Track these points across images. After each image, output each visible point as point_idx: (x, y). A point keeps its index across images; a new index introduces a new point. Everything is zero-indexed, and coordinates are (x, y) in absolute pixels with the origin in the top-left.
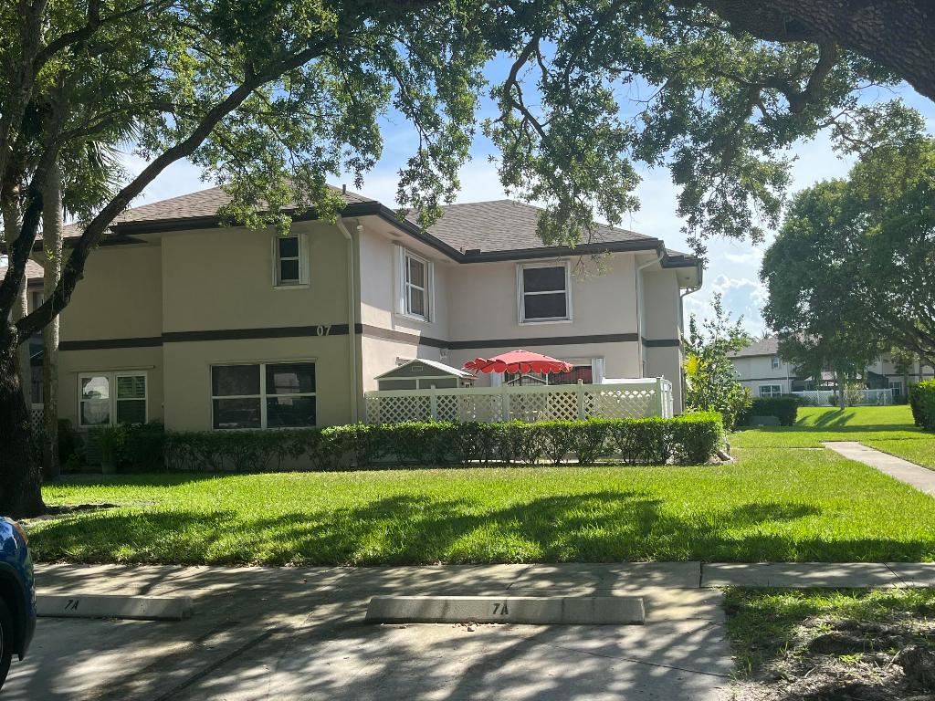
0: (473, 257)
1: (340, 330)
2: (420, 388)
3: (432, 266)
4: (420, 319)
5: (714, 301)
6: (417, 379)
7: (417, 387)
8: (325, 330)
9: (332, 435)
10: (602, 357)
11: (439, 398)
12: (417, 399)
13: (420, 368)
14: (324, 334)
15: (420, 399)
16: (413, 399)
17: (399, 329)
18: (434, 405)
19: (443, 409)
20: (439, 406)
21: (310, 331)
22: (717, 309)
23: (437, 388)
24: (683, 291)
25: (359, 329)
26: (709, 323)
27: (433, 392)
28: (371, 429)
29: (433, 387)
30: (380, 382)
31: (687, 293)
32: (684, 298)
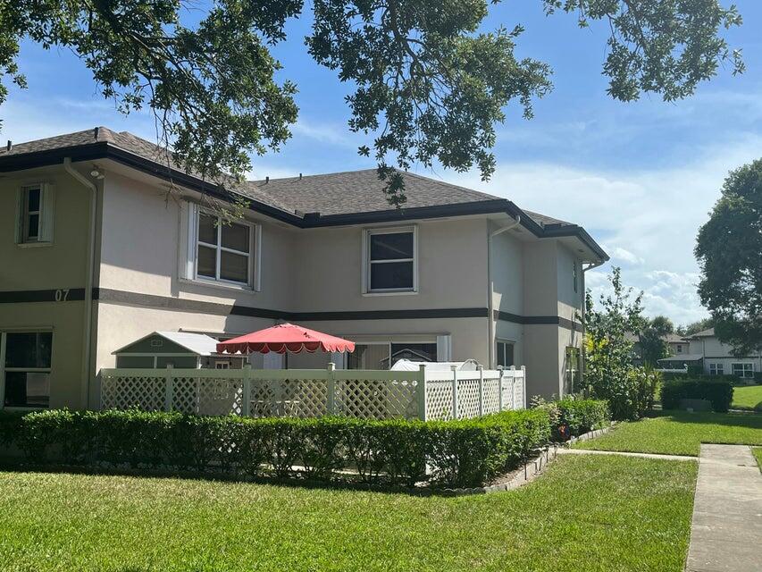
0: (312, 221)
1: (77, 295)
2: (158, 367)
3: (259, 229)
4: (237, 287)
5: (613, 276)
6: (156, 355)
7: (155, 366)
8: (64, 293)
9: (34, 423)
10: (448, 334)
11: (176, 380)
12: (153, 381)
13: (160, 343)
14: (62, 300)
15: (157, 380)
16: (149, 380)
17: (183, 296)
18: (170, 388)
19: (179, 394)
20: (175, 390)
21: (47, 296)
22: (616, 284)
23: (175, 367)
24: (585, 266)
25: (96, 293)
26: (605, 299)
27: (171, 372)
28: (75, 417)
29: (169, 366)
30: (119, 359)
31: (590, 267)
32: (586, 273)
